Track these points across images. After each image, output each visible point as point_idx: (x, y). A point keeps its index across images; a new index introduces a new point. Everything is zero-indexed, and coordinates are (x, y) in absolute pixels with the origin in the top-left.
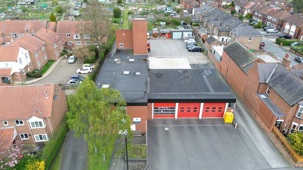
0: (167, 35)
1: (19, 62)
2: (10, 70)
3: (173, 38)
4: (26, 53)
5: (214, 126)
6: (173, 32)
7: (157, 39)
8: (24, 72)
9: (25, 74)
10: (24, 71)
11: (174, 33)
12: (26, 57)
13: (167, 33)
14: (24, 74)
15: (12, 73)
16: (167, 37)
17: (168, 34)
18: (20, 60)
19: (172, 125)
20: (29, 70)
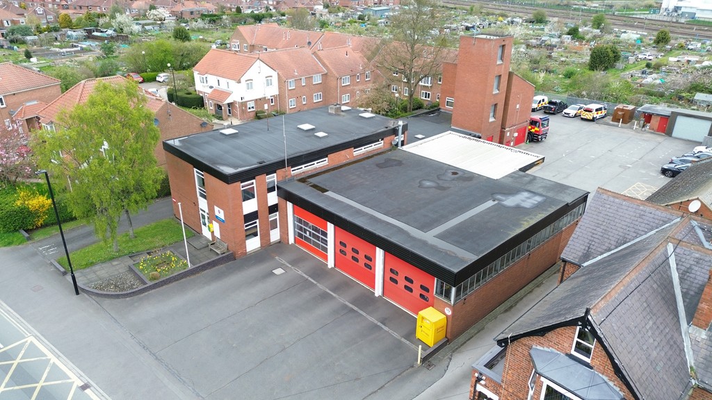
0: (655, 122)
1: (245, 86)
2: (228, 94)
3: (674, 134)
4: (271, 76)
5: (377, 326)
6: (675, 115)
7: (617, 126)
8: (253, 107)
9: (252, 110)
10: (252, 104)
11: (680, 120)
12: (269, 83)
13: (658, 115)
14: (249, 110)
15: (229, 100)
16: (656, 126)
17: (659, 118)
18: (248, 82)
19: (300, 272)
20: (266, 107)
